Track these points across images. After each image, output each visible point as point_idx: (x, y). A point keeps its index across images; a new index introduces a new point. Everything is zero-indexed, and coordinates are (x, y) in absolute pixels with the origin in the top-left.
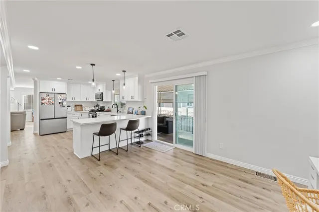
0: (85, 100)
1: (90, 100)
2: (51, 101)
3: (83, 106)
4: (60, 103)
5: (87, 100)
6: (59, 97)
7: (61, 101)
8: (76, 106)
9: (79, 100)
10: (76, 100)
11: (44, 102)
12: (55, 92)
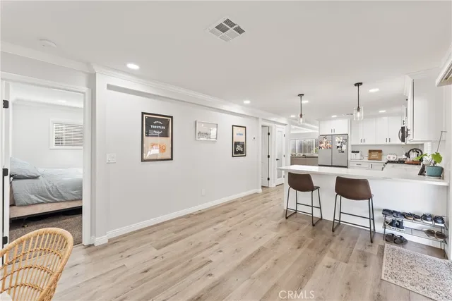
0: (385, 143)
1: (392, 142)
2: (328, 144)
3: (384, 152)
4: (338, 147)
5: (388, 143)
6: (337, 139)
7: (339, 145)
8: (370, 151)
9: (374, 143)
10: (367, 143)
11: (321, 145)
12: (335, 133)
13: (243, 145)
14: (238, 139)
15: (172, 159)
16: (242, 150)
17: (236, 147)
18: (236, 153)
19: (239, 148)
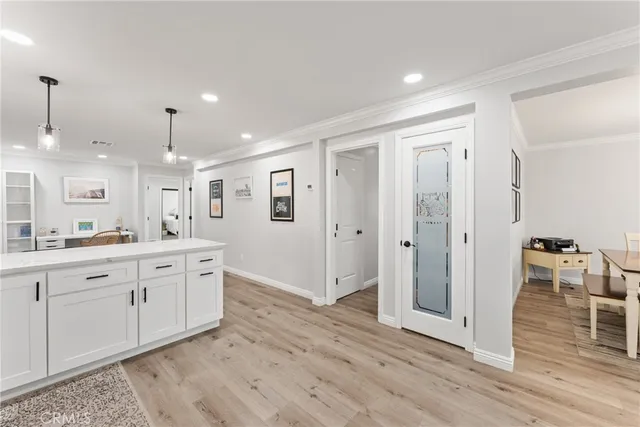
13: (289, 201)
14: (279, 192)
15: (222, 217)
16: (285, 209)
17: (276, 205)
18: (277, 215)
19: (282, 207)
